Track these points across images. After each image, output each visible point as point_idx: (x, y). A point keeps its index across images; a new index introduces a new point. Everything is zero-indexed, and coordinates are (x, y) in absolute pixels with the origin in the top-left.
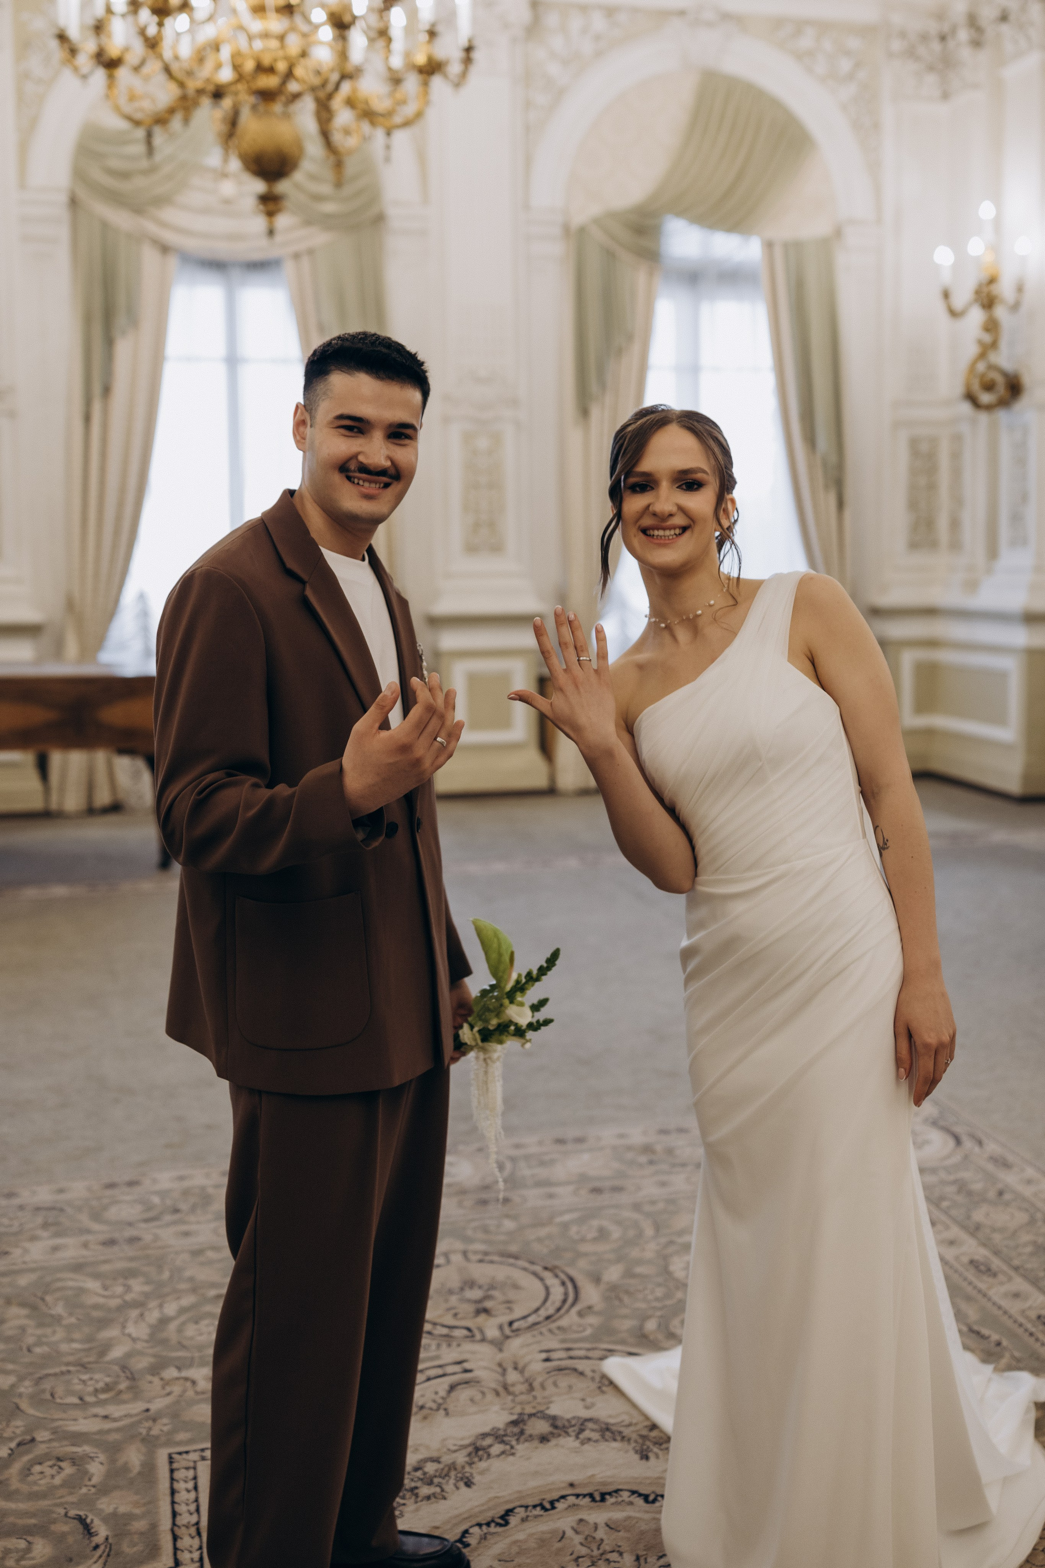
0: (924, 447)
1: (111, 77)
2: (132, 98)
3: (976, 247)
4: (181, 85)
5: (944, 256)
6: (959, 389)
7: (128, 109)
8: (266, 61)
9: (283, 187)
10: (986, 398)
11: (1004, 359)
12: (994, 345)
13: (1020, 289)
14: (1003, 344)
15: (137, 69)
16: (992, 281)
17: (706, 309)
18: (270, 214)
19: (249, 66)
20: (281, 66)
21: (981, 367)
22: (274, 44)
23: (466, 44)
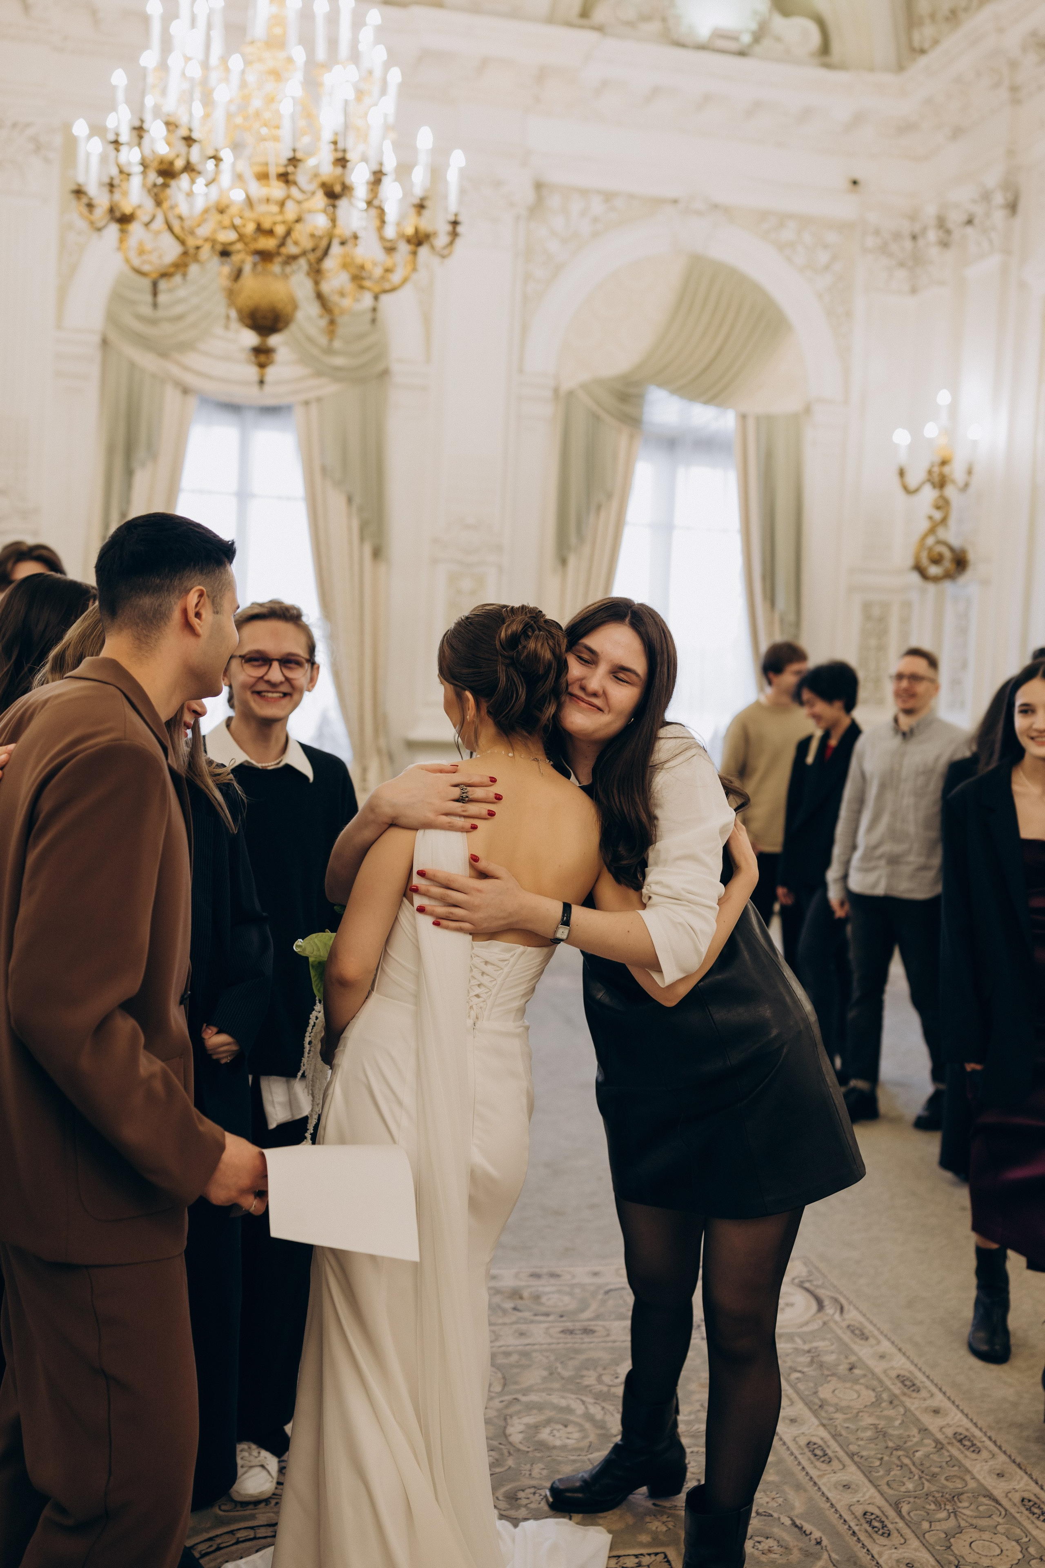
0: (876, 612)
1: (123, 231)
2: (141, 252)
3: (931, 431)
4: (183, 242)
5: (902, 437)
6: (910, 562)
7: (136, 262)
8: (267, 225)
9: (274, 340)
10: (934, 570)
11: (953, 535)
12: (944, 521)
13: (970, 472)
14: (952, 521)
15: (147, 225)
16: (944, 463)
17: (681, 472)
18: (262, 366)
19: (250, 228)
20: (280, 230)
21: (930, 541)
22: (275, 209)
23: (452, 218)
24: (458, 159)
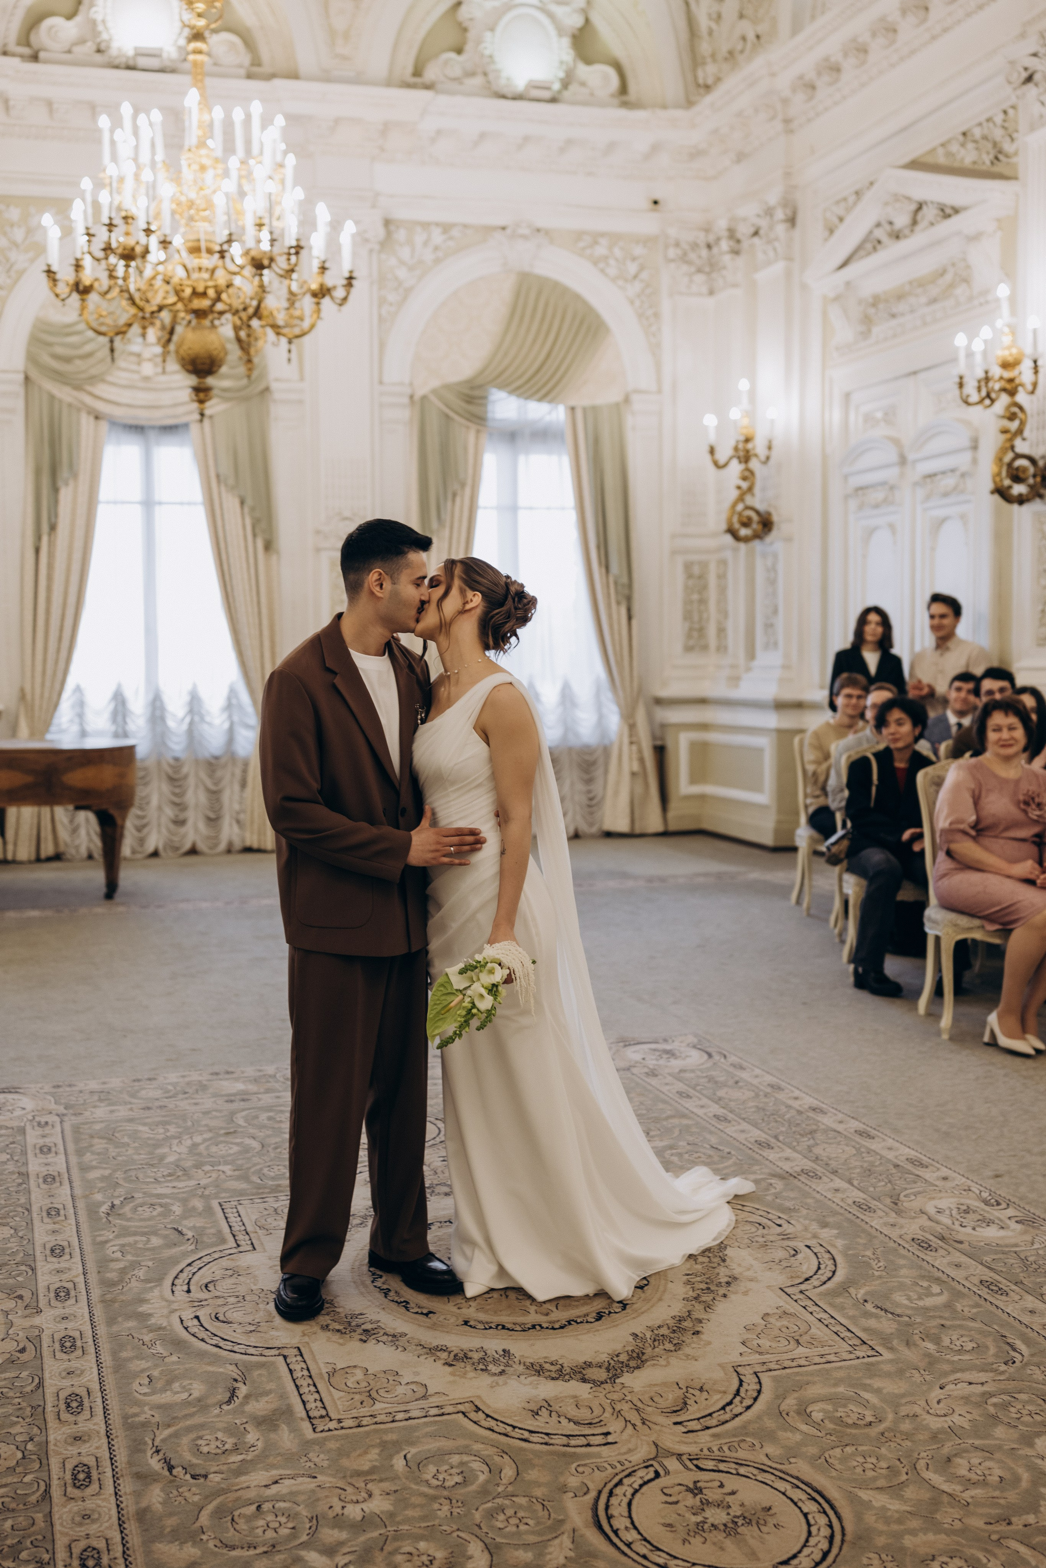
0: (696, 570)
1: (83, 300)
2: (99, 316)
3: (736, 414)
4: (140, 308)
5: (711, 421)
6: (725, 526)
7: (95, 324)
8: (200, 288)
10: (745, 532)
11: (759, 501)
12: (751, 489)
13: (771, 447)
14: (758, 489)
15: (104, 294)
16: (748, 440)
17: (522, 460)
18: (201, 402)
20: (212, 292)
21: (741, 507)
23: (347, 275)
24: (349, 228)
